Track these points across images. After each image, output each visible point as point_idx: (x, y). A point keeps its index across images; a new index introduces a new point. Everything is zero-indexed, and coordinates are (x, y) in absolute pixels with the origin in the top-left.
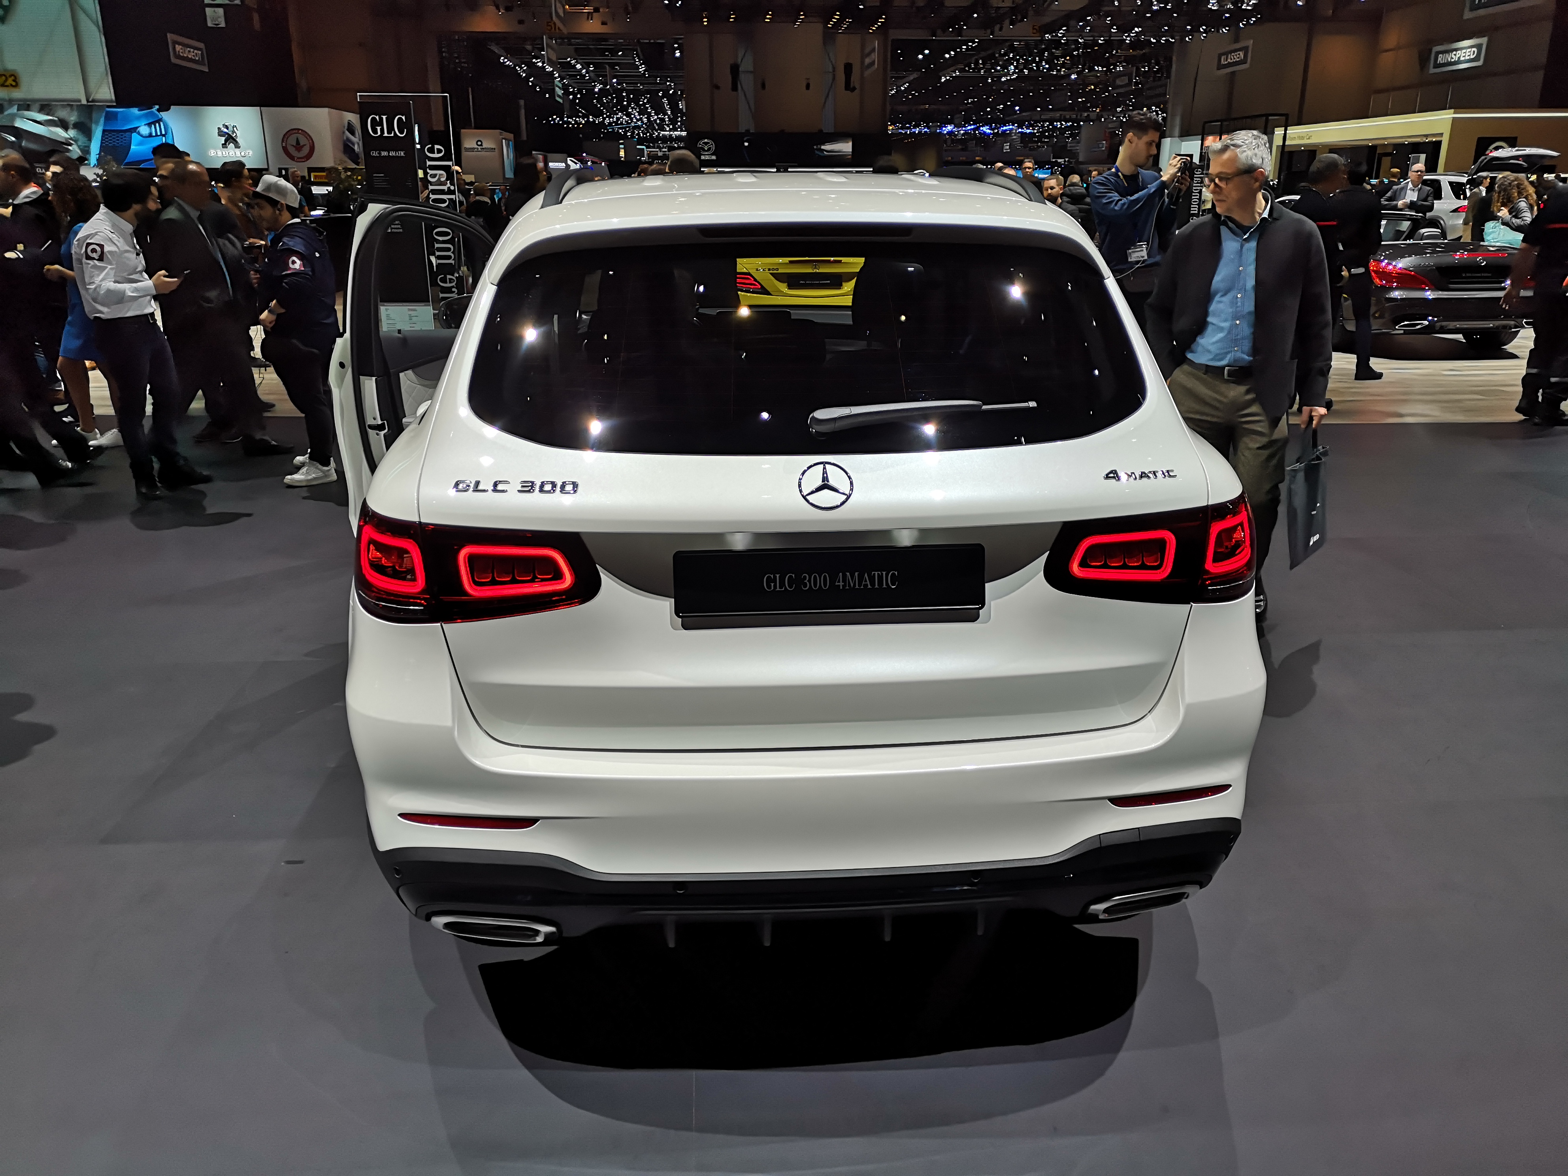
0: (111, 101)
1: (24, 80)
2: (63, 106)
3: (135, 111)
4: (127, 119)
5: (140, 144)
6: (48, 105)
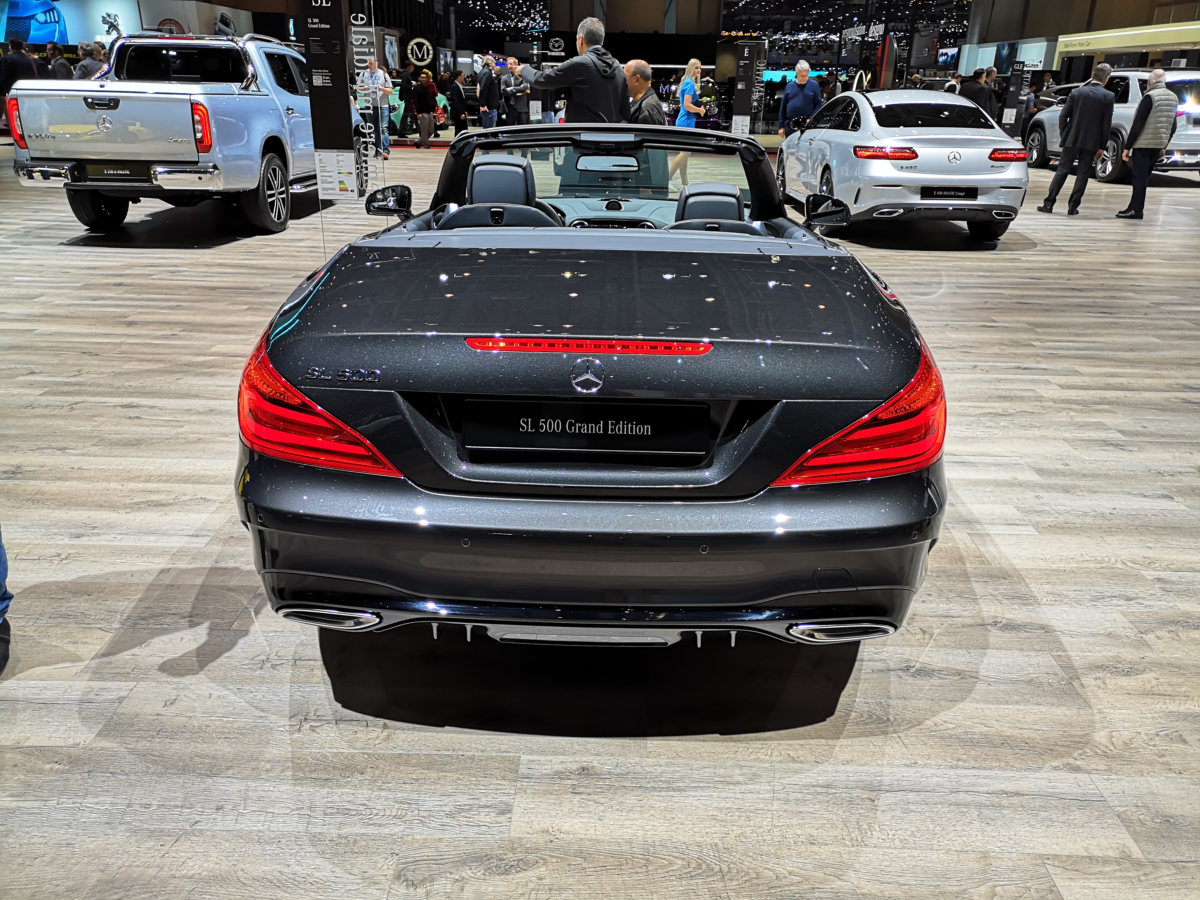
5: (37, 29)
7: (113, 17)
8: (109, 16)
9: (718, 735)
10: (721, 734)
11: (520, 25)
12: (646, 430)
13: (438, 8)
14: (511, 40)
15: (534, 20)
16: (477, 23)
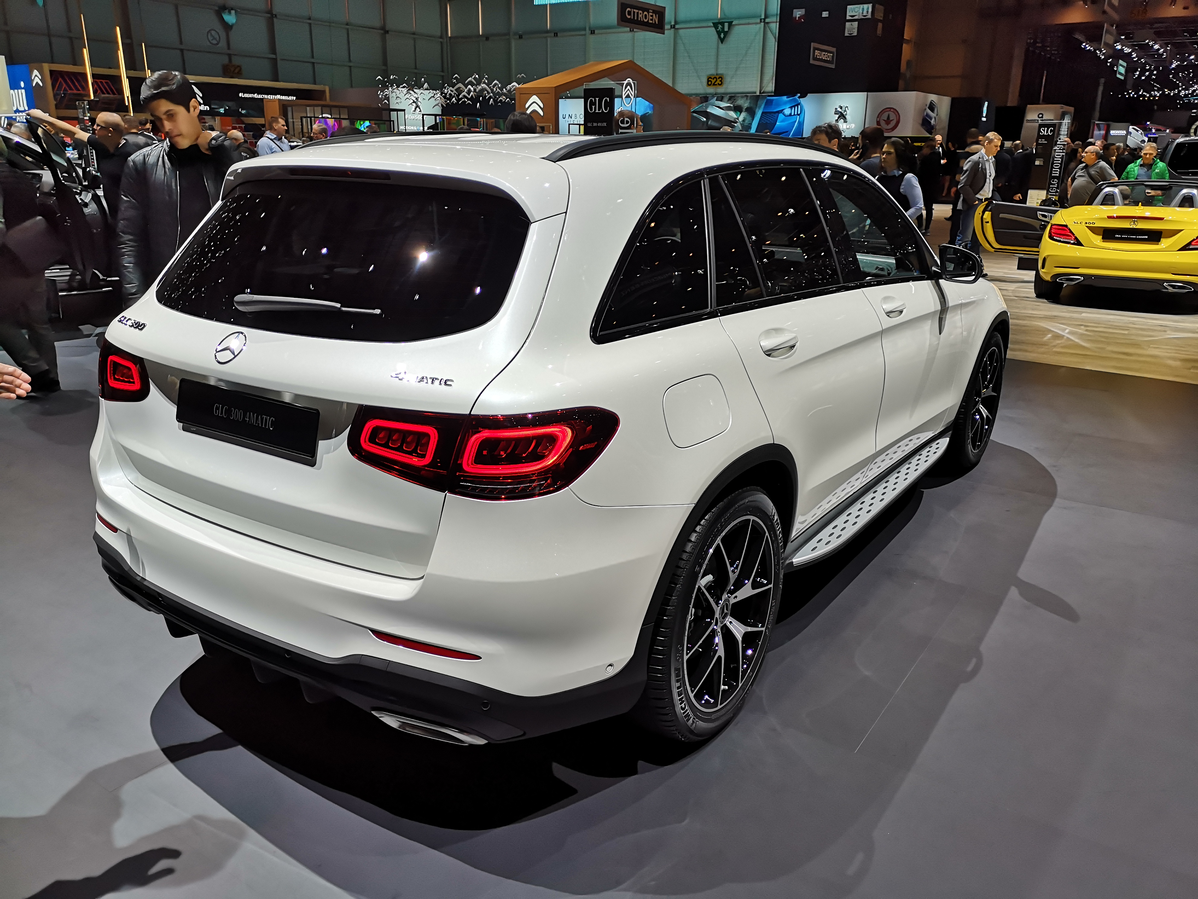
0: (772, 92)
1: (727, 80)
2: (742, 97)
3: (785, 98)
4: (778, 105)
5: (782, 121)
6: (734, 97)
7: (844, 109)
8: (841, 108)
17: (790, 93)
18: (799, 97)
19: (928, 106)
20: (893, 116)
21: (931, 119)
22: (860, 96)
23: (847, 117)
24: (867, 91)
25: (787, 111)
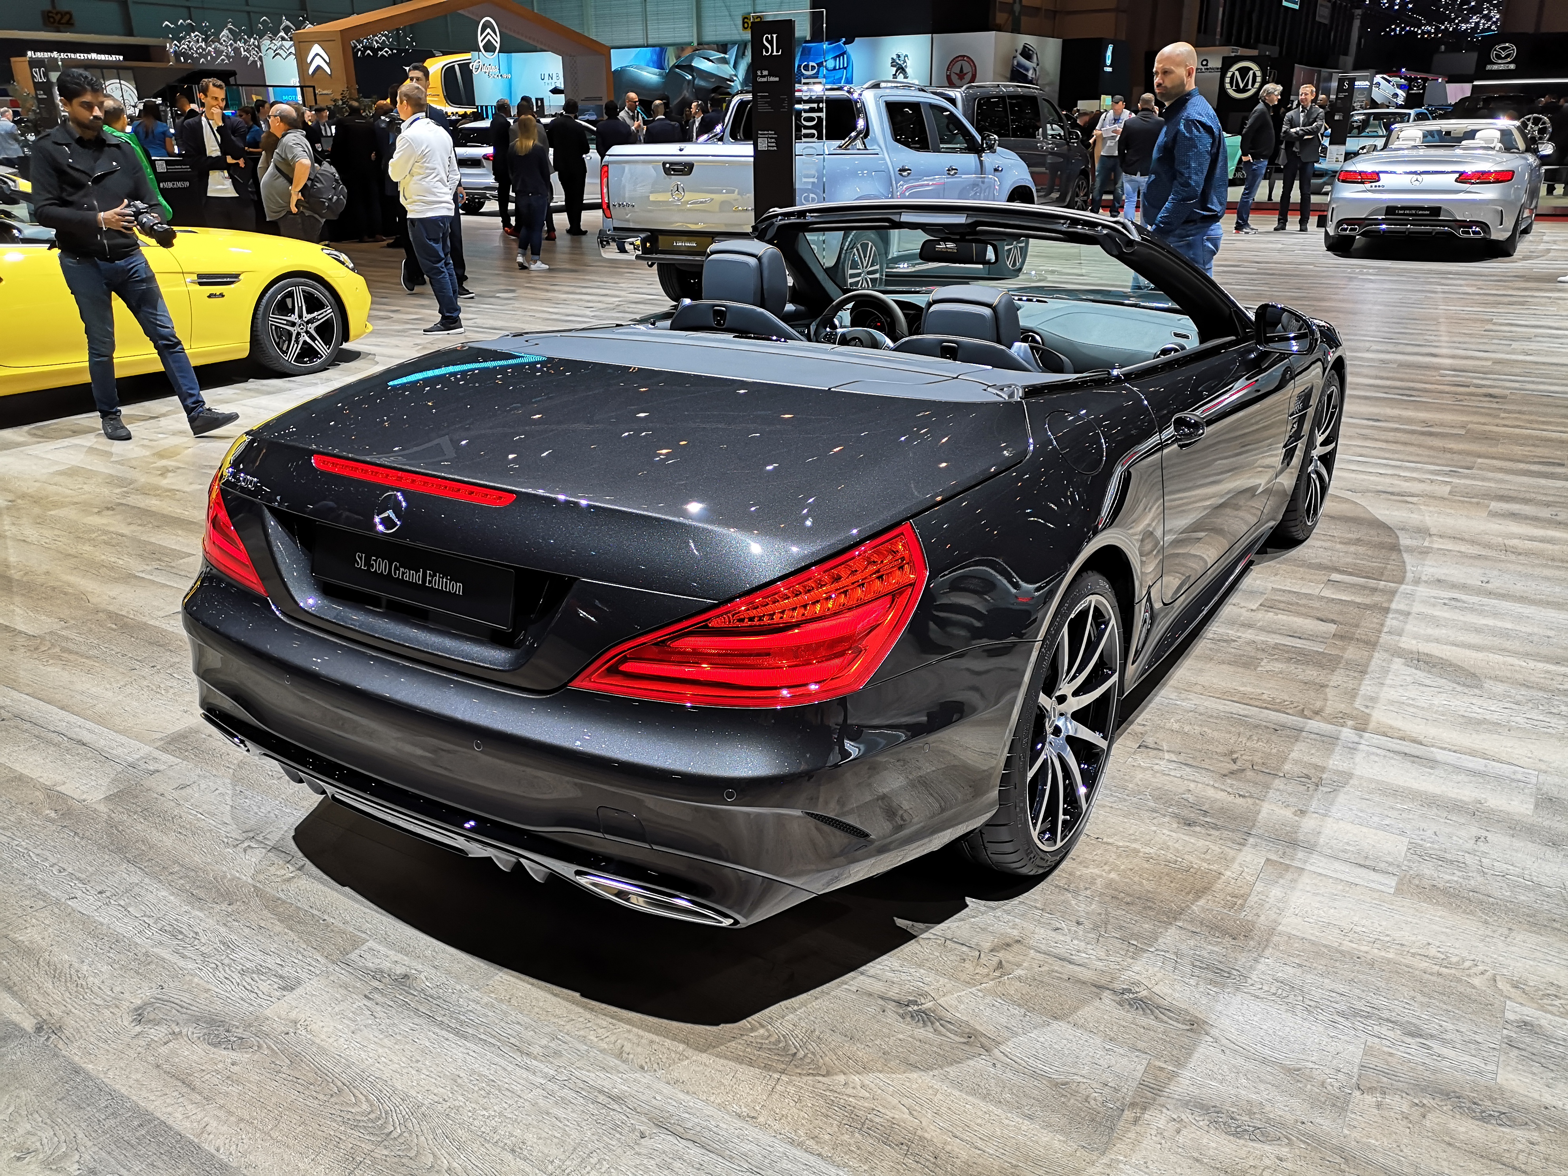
3: (826, 45)
4: (818, 54)
7: (902, 58)
8: (899, 56)
9: (577, 995)
10: (583, 995)
11: (1464, 26)
12: (457, 588)
13: (1323, 14)
14: (1446, 51)
15: (1488, 18)
16: (1395, 30)
17: (832, 38)
18: (845, 43)
19: (1019, 51)
20: (967, 68)
21: (1027, 70)
22: (922, 40)
23: (907, 70)
24: (932, 33)
25: (830, 64)
